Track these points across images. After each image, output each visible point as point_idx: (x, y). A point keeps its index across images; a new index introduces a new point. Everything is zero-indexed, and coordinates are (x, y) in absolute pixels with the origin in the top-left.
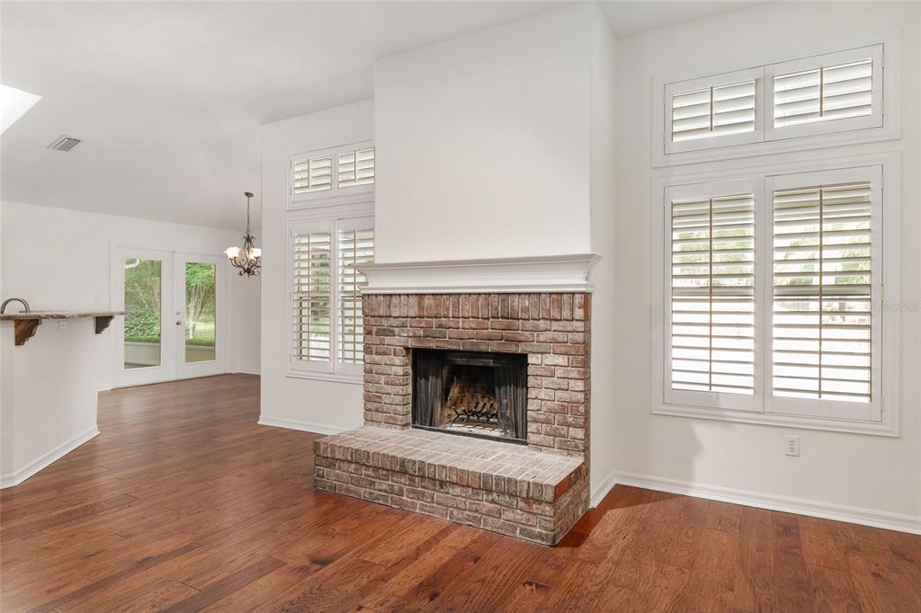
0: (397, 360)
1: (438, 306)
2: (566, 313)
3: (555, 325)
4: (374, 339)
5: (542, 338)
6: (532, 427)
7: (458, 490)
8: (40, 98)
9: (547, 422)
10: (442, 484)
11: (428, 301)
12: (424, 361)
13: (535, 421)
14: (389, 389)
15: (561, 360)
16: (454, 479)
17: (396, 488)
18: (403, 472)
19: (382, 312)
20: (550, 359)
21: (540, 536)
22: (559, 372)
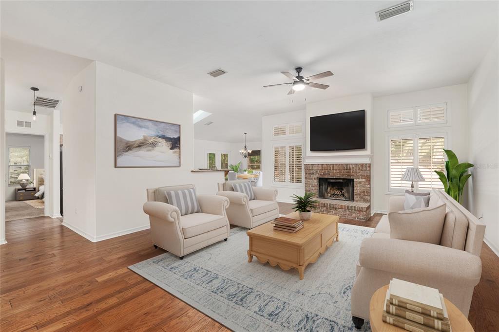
0: (315, 181)
1: (327, 167)
2: (364, 169)
3: (361, 172)
4: (308, 176)
5: (358, 174)
6: (355, 197)
7: (340, 210)
8: (211, 114)
9: (360, 195)
10: (336, 209)
11: (324, 166)
12: (321, 181)
13: (356, 195)
14: (313, 188)
15: (363, 180)
16: (339, 207)
17: (322, 210)
18: (324, 206)
19: (310, 169)
20: (360, 180)
21: (362, 219)
22: (362, 183)
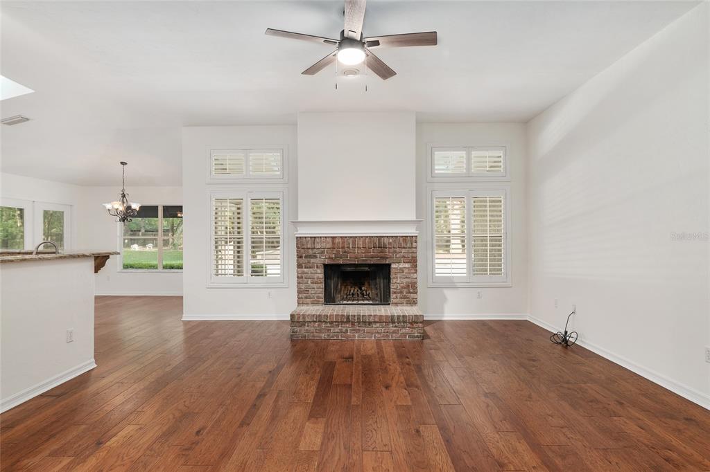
0: (319, 271)
1: (343, 243)
2: (409, 245)
3: (404, 250)
4: (304, 260)
5: (398, 256)
6: (393, 296)
7: (378, 325)
9: (401, 292)
10: (370, 323)
11: (337, 240)
13: (395, 293)
15: (407, 265)
16: (377, 320)
17: (344, 330)
18: (348, 321)
19: (309, 246)
20: (402, 265)
21: (417, 337)
22: (406, 271)
